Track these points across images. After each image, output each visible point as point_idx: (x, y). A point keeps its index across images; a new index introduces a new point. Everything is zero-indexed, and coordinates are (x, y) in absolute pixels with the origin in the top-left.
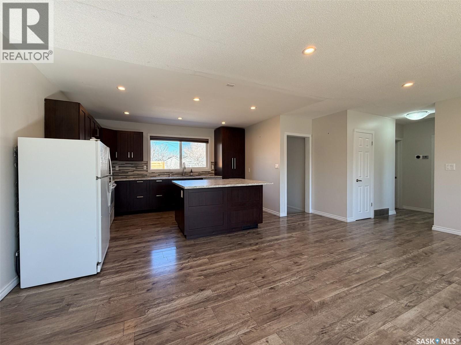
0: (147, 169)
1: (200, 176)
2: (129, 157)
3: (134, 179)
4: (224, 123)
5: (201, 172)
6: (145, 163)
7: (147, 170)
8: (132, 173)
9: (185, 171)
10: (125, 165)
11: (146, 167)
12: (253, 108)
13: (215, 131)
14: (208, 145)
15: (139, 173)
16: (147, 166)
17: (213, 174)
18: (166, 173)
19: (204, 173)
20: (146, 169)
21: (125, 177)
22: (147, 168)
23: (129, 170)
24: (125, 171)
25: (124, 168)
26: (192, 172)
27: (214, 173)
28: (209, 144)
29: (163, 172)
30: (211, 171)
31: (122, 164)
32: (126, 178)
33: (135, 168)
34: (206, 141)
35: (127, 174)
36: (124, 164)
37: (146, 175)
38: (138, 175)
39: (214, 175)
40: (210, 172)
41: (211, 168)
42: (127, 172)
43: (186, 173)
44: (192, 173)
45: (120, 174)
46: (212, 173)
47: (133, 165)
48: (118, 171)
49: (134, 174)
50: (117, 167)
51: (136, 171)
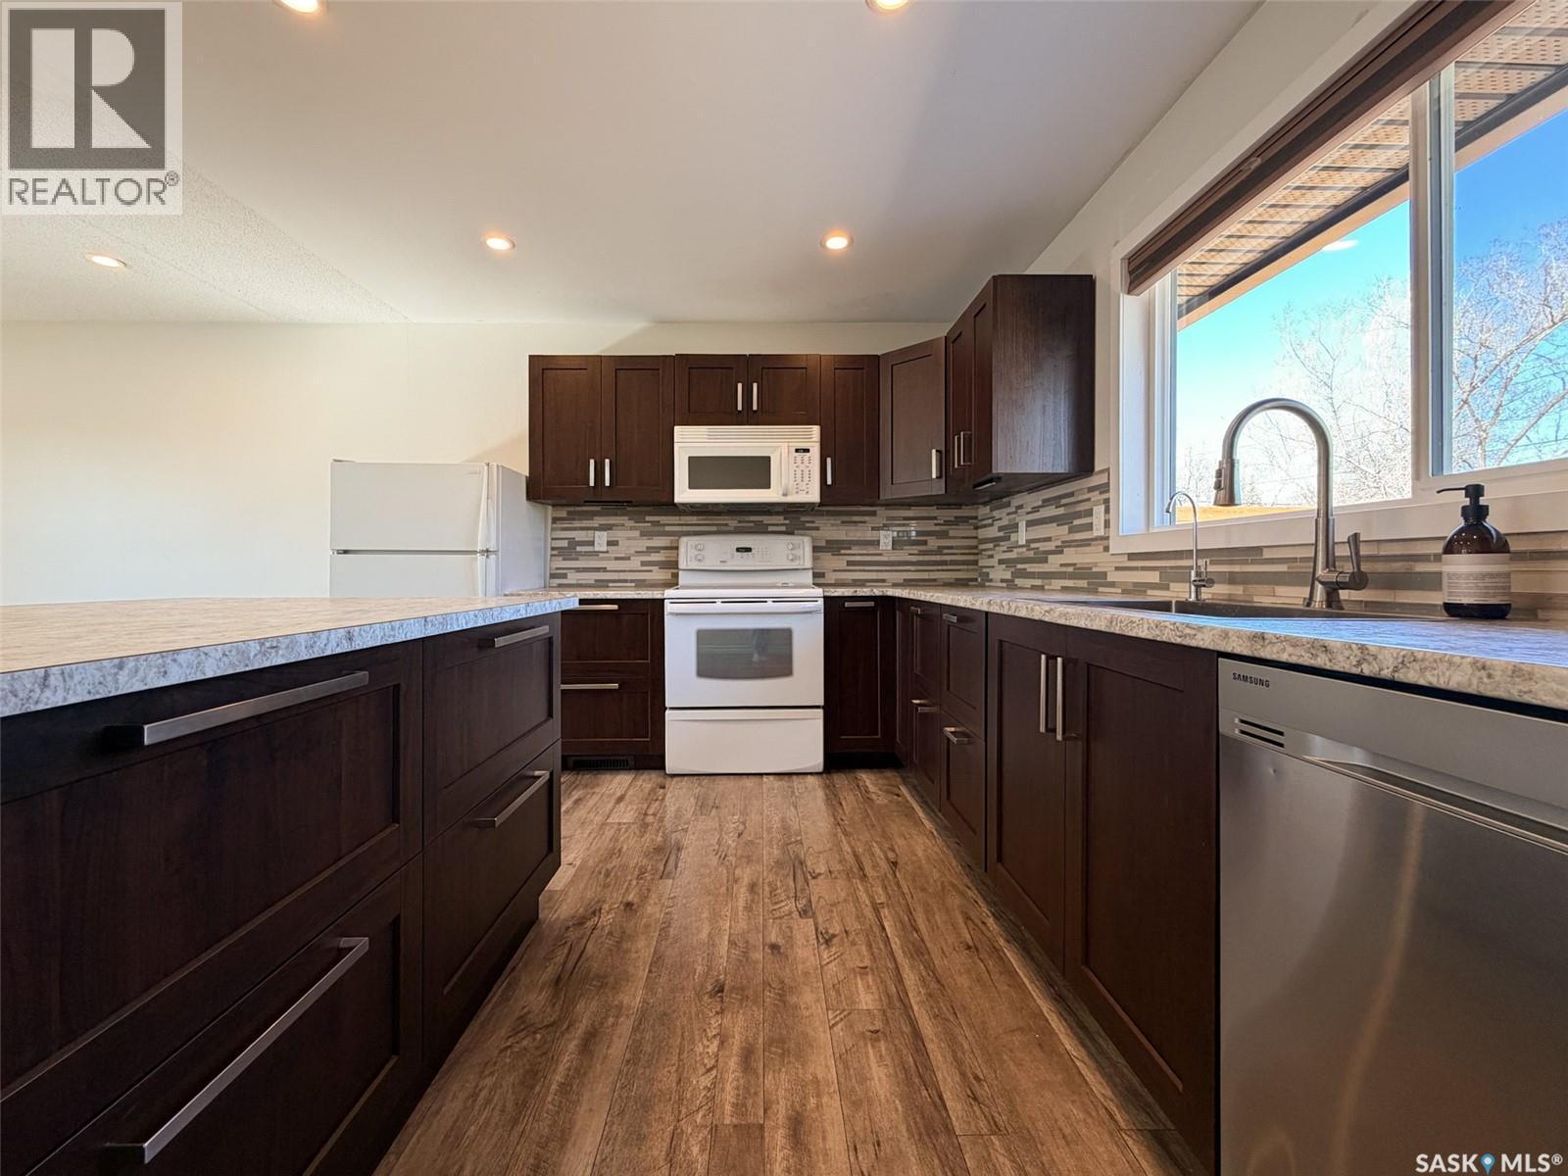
0: (1107, 533)
6: (1102, 490)
7: (1109, 539)
8: (1057, 561)
10: (1041, 514)
11: (1103, 518)
15: (1079, 557)
16: (1108, 508)
20: (1103, 531)
21: (1040, 582)
22: (1107, 524)
24: (1041, 546)
25: (1039, 532)
31: (1033, 511)
33: (1066, 531)
35: (1045, 568)
36: (1038, 508)
37: (1104, 579)
38: (1076, 571)
42: (1046, 558)
45: (1028, 567)
47: (1061, 511)
48: (1024, 549)
49: (1064, 569)
50: (1022, 526)
51: (1070, 546)
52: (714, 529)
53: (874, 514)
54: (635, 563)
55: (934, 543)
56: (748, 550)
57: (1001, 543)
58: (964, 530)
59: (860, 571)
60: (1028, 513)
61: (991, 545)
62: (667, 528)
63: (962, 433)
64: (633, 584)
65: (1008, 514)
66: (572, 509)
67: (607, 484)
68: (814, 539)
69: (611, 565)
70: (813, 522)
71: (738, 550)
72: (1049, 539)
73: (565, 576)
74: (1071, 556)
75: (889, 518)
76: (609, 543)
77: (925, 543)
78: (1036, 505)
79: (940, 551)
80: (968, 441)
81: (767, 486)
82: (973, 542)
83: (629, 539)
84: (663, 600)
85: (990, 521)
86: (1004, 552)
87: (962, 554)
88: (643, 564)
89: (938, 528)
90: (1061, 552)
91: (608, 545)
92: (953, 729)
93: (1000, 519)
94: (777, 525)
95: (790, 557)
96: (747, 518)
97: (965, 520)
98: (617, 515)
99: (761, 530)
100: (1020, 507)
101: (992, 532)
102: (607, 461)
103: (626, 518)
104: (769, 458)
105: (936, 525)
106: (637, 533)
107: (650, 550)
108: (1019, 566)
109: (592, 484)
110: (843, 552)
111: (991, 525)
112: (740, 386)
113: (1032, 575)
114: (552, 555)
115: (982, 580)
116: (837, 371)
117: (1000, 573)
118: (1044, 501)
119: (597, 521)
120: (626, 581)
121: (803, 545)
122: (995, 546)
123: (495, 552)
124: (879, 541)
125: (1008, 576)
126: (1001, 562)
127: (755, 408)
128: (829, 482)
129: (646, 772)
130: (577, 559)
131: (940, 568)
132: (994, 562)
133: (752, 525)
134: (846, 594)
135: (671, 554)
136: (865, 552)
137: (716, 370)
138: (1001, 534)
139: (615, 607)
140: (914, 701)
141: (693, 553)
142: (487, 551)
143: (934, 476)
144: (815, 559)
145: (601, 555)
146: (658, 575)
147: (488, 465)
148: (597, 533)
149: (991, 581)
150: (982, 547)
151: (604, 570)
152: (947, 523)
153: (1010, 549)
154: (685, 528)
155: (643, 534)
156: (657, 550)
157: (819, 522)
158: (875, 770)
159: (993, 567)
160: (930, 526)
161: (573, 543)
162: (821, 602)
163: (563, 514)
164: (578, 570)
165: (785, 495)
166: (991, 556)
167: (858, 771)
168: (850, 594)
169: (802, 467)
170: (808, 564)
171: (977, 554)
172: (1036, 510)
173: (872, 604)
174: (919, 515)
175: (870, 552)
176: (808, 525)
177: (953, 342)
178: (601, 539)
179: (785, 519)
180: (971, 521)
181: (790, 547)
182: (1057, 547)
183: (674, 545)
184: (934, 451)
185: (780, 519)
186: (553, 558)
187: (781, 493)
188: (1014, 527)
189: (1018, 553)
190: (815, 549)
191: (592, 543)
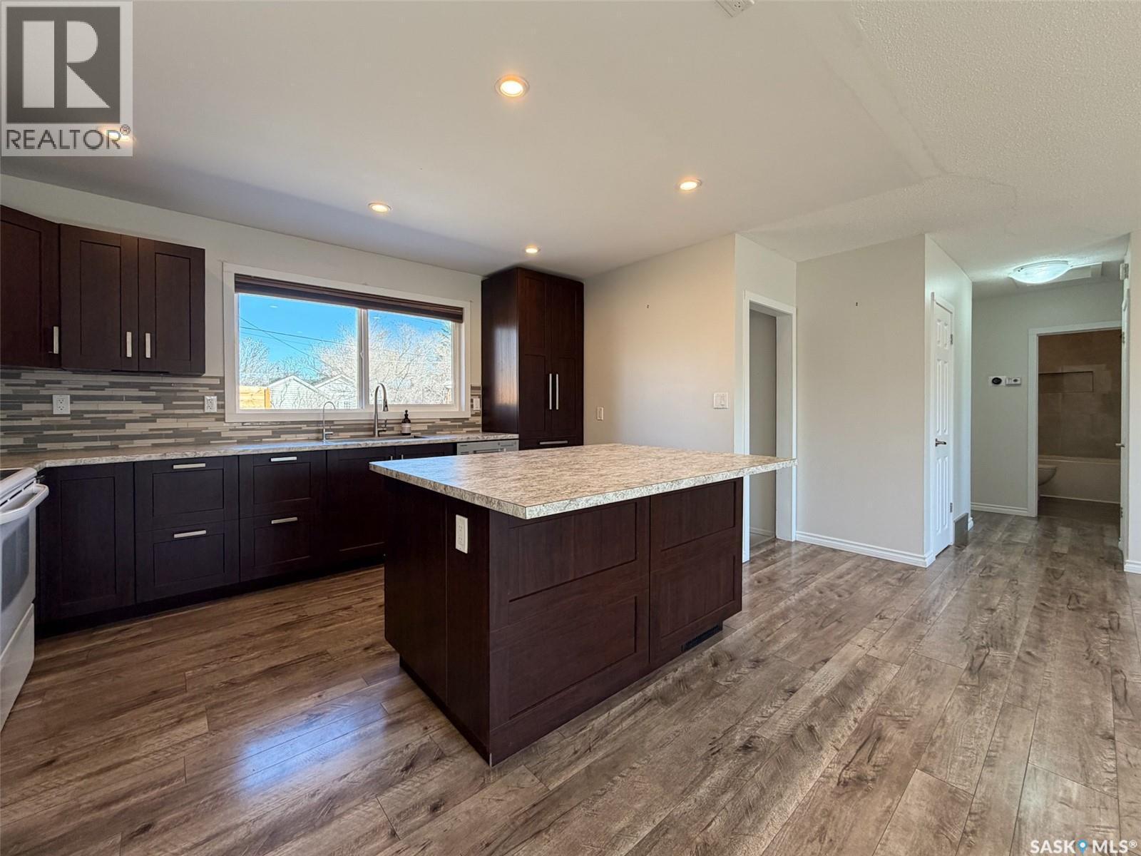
0: (221, 411)
1: (434, 433)
2: (129, 354)
3: (155, 456)
4: (532, 251)
5: (438, 422)
6: (211, 387)
7: (224, 414)
8: (145, 428)
9: (383, 416)
10: (108, 392)
11: (215, 403)
12: (689, 186)
13: (483, 283)
14: (460, 328)
15: (182, 424)
16: (221, 397)
17: (478, 426)
18: (304, 427)
19: (449, 423)
20: (215, 410)
21: (107, 443)
22: (222, 407)
23: (130, 412)
24: (110, 417)
25: (103, 406)
26: (406, 420)
27: (480, 423)
28: (463, 325)
29: (293, 423)
30: (472, 415)
31: (86, 388)
32: (114, 449)
33: (160, 406)
34: (455, 315)
35: (119, 432)
36: (102, 388)
37: (217, 435)
38: (177, 433)
39: (480, 429)
40: (467, 419)
41: (472, 406)
42: (121, 425)
43: (386, 424)
44: (407, 425)
45: (77, 433)
46: (473, 425)
50: (62, 398)
51: (165, 418)
60: (74, 389)
74: (169, 423)
118: (113, 383)
143: (56, 351)
172: (95, 388)
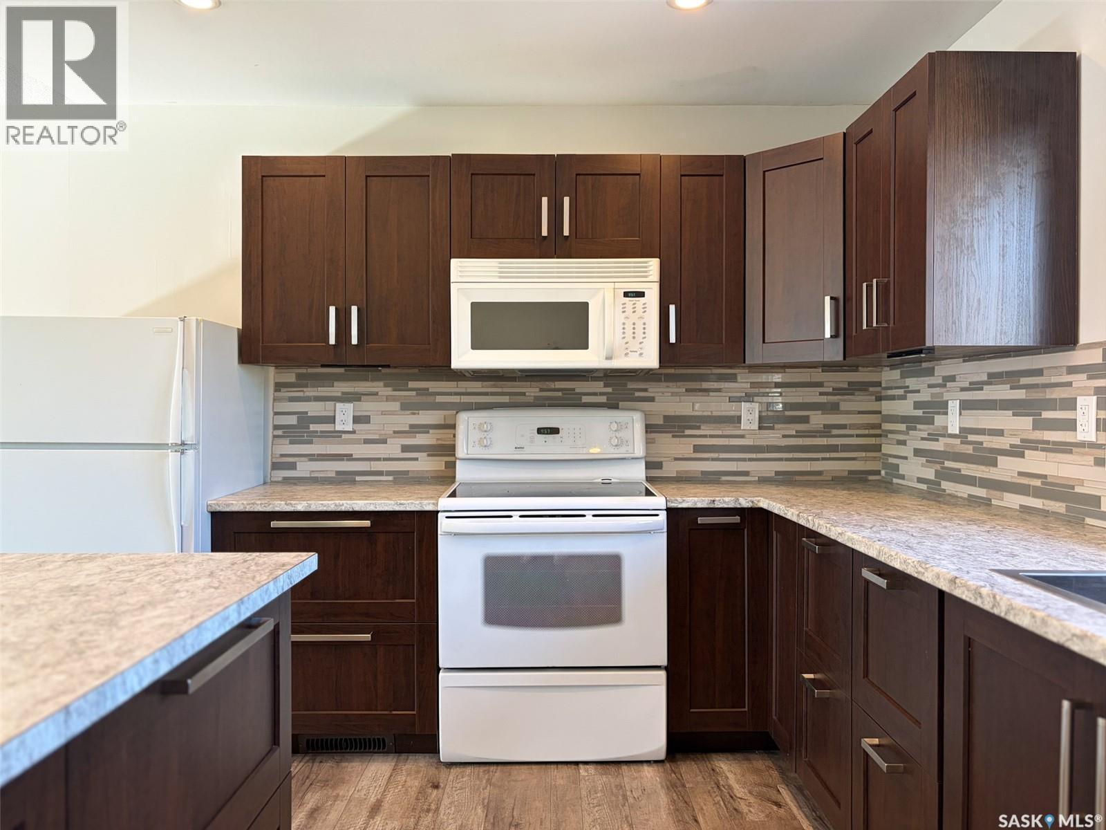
8: (1014, 469)
10: (985, 394)
15: (1051, 467)
20: (1092, 436)
21: (984, 492)
23: (1002, 433)
24: (986, 441)
25: (982, 420)
33: (1028, 425)
35: (992, 474)
37: (1096, 504)
38: (1047, 487)
42: (995, 458)
45: (963, 468)
47: (1020, 394)
48: (958, 441)
49: (1025, 481)
50: (954, 406)
51: (1036, 449)
52: (506, 399)
53: (733, 378)
54: (393, 448)
55: (818, 419)
56: (555, 431)
57: (919, 426)
58: (862, 402)
59: (713, 459)
60: (963, 389)
61: (903, 427)
62: (439, 399)
63: (875, 281)
64: (391, 478)
65: (930, 386)
66: (303, 371)
67: (354, 341)
68: (647, 415)
69: (359, 450)
70: (646, 390)
71: (540, 431)
72: (1000, 433)
73: (293, 466)
74: (1035, 462)
75: (753, 385)
76: (357, 420)
77: (806, 420)
78: (976, 379)
79: (827, 430)
80: (884, 290)
81: (585, 346)
82: (873, 419)
83: (383, 413)
84: (434, 514)
85: (901, 392)
86: (923, 439)
87: (858, 436)
88: (405, 448)
89: (824, 399)
90: (1022, 455)
91: (354, 422)
92: (876, 741)
93: (918, 391)
94: (595, 394)
95: (615, 442)
96: (552, 385)
97: (862, 387)
98: (366, 380)
99: (572, 402)
100: (952, 378)
101: (905, 407)
102: (354, 309)
103: (381, 384)
104: (586, 304)
105: (821, 394)
106: (396, 406)
107: (415, 429)
108: (948, 464)
109: (332, 341)
110: (688, 432)
111: (903, 398)
112: (545, 200)
113: (970, 481)
114: (275, 437)
115: (886, 473)
116: (683, 178)
117: (915, 470)
118: (991, 375)
119: (340, 388)
120: (380, 473)
121: (632, 424)
122: (909, 428)
123: (194, 446)
124: (739, 418)
125: (930, 474)
126: (918, 452)
127: (566, 233)
128: (673, 339)
129: (412, 757)
130: (311, 442)
131: (828, 455)
132: (907, 451)
133: (560, 394)
134: (699, 505)
135: (444, 435)
136: (720, 433)
137: (509, 178)
138: (919, 413)
139: (367, 523)
140: (806, 676)
141: (475, 435)
142: (183, 444)
143: (828, 335)
144: (649, 442)
145: (344, 436)
146: (426, 464)
147: (183, 320)
148: (339, 406)
149: (902, 477)
150: (886, 426)
151: (349, 457)
152: (837, 391)
153: (933, 437)
154: (465, 399)
155: (405, 407)
156: (424, 428)
157: (654, 389)
158: (738, 756)
159: (906, 458)
160: (812, 396)
161: (305, 419)
162: (663, 516)
163: (290, 377)
164: (312, 457)
165: (609, 358)
166: (903, 443)
167: (714, 756)
168: (704, 505)
169: (634, 318)
170: (639, 450)
171: (880, 436)
172: (976, 386)
173: (737, 519)
174: (796, 380)
175: (726, 433)
176: (637, 394)
177: (857, 144)
178: (344, 415)
179: (605, 386)
180: (871, 389)
181: (615, 427)
182: (1011, 446)
183: (449, 422)
184: (827, 299)
185: (599, 386)
186: (277, 441)
187: (604, 354)
188: (943, 407)
189: (946, 445)
190: (649, 428)
191: (332, 420)
